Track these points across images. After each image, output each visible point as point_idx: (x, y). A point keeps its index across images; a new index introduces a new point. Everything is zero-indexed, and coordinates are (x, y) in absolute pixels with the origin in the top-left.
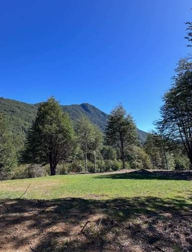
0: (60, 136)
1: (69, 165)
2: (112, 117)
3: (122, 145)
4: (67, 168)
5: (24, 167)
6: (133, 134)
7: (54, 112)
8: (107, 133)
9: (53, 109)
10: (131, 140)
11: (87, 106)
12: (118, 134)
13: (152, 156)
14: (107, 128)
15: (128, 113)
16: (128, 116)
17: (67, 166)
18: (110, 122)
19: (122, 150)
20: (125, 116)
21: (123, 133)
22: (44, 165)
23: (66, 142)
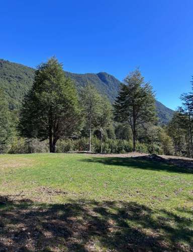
0: (61, 107)
1: (75, 142)
2: (125, 86)
3: (134, 122)
4: (72, 146)
5: (23, 141)
6: (150, 110)
7: (54, 77)
8: (116, 107)
9: (54, 74)
10: (147, 117)
11: (104, 76)
12: (131, 108)
13: (175, 139)
14: (117, 100)
15: (146, 81)
16: (146, 85)
17: (72, 143)
18: (121, 93)
19: (134, 128)
20: (142, 86)
21: (137, 107)
22: (43, 140)
23: (68, 115)
